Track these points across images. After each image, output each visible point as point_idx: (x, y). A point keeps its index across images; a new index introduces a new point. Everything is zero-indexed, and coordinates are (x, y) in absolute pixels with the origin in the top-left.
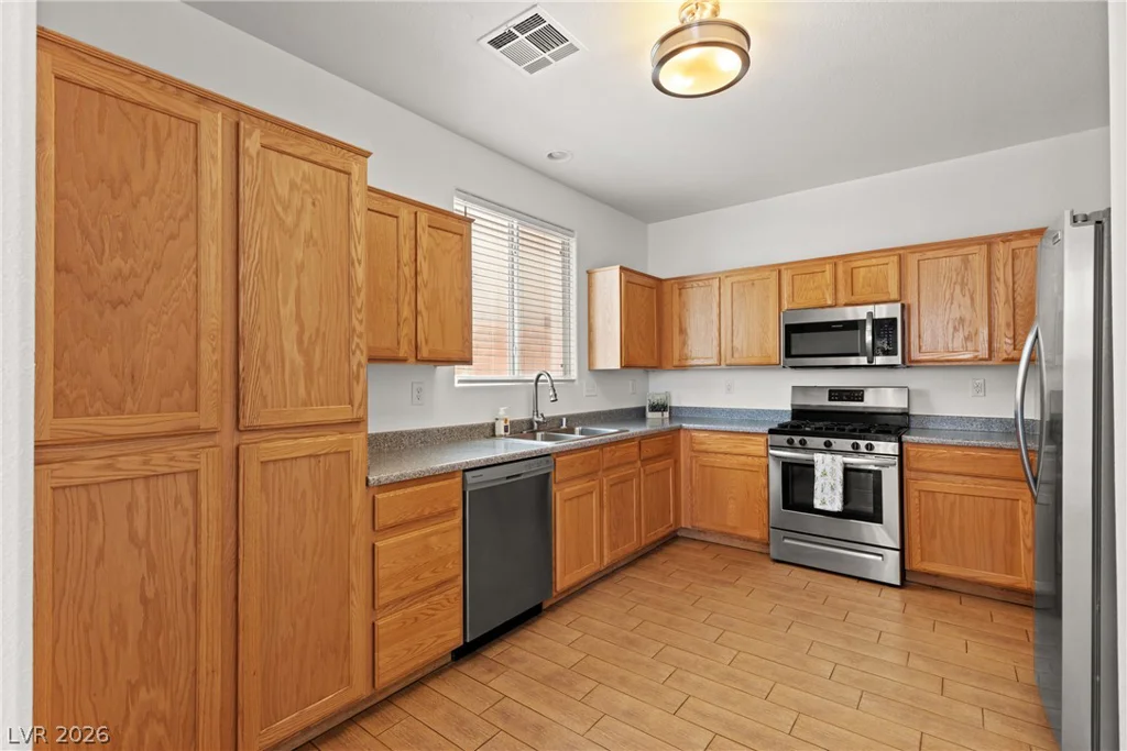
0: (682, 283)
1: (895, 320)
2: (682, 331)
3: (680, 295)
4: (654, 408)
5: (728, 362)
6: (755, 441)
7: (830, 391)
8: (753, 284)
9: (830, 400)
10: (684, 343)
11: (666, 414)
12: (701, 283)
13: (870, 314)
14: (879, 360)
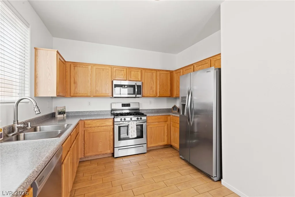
0: (75, 64)
1: (141, 85)
2: (75, 83)
3: (74, 69)
4: (60, 113)
5: (94, 95)
6: (108, 121)
7: (122, 104)
8: (103, 70)
9: (122, 106)
10: (76, 87)
11: (65, 115)
12: (84, 66)
13: (136, 83)
14: (138, 96)
